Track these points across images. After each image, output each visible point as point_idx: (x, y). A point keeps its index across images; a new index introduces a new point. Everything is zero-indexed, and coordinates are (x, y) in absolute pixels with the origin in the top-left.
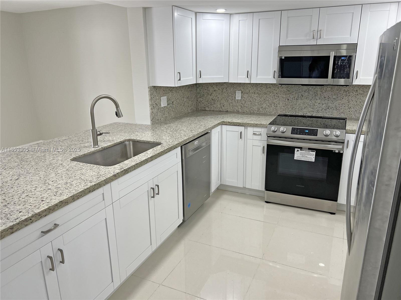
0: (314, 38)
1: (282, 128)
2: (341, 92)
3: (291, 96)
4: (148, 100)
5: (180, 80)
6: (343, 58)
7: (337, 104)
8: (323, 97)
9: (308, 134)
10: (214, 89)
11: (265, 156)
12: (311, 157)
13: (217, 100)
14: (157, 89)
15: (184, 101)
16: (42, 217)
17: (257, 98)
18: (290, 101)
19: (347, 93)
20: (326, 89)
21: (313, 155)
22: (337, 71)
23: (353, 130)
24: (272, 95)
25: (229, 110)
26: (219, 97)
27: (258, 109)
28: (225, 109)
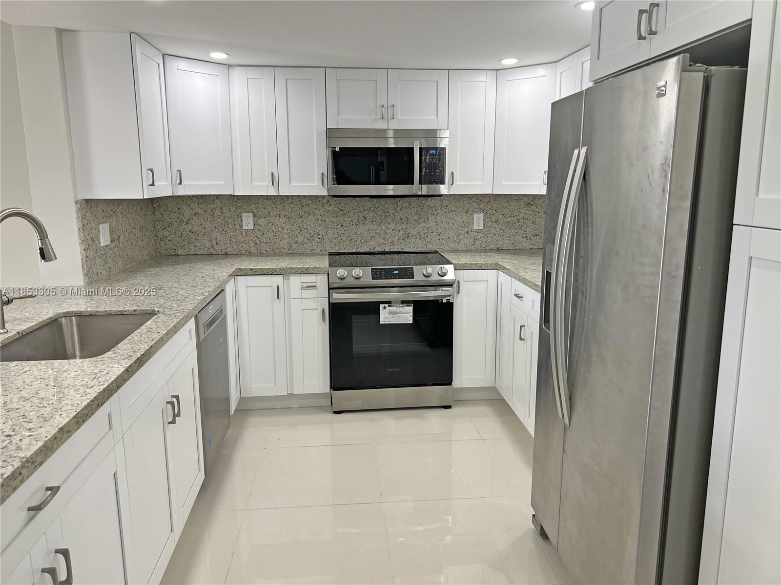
0: (383, 118)
1: (357, 271)
2: (424, 210)
3: (346, 219)
4: (77, 230)
5: (153, 184)
6: (431, 152)
7: (420, 229)
8: (398, 219)
9: (399, 276)
10: (194, 210)
11: (326, 326)
12: (406, 316)
13: (203, 231)
14: (93, 208)
15: (137, 236)
16: (36, 466)
17: (284, 225)
18: (345, 228)
19: (434, 210)
20: (402, 205)
21: (408, 312)
22: (426, 172)
23: (463, 264)
24: (313, 219)
25: (229, 250)
26: (206, 226)
27: (290, 245)
28: (221, 251)
